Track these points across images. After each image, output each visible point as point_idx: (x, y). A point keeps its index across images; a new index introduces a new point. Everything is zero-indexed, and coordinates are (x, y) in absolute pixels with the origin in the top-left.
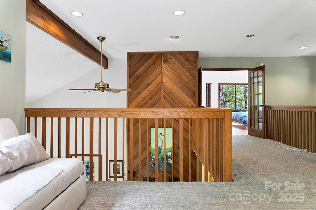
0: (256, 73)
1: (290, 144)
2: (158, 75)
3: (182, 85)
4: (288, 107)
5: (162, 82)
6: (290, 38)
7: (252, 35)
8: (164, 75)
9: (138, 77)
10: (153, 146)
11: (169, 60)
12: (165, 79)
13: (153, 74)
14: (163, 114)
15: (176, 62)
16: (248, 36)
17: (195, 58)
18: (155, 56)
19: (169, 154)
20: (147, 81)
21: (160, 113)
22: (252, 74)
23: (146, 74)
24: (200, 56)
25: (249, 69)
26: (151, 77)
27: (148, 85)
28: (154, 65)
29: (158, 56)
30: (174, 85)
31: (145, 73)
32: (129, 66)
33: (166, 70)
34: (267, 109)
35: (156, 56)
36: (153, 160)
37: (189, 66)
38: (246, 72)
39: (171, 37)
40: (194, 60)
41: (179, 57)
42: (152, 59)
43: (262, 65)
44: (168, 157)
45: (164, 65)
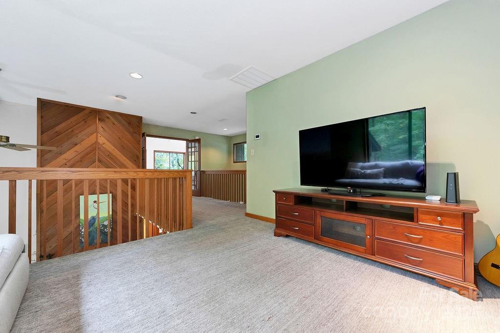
0: (193, 144)
1: (218, 198)
2: (92, 134)
3: (123, 149)
4: (218, 171)
5: (96, 142)
6: (221, 121)
7: (195, 113)
8: (99, 135)
9: (58, 134)
10: (82, 217)
11: (107, 120)
12: (102, 140)
13: (83, 133)
14: (127, 174)
15: (116, 123)
16: (192, 113)
17: (138, 122)
18: (86, 112)
19: (106, 223)
20: (74, 140)
21: (124, 173)
22: (190, 144)
23: (73, 131)
24: (144, 121)
25: (187, 140)
26: (80, 136)
27: (76, 145)
28: (85, 122)
29: (91, 113)
30: (113, 148)
31: (70, 130)
32: (42, 117)
33: (102, 129)
34: (202, 173)
35: (89, 112)
36: (83, 233)
37: (131, 130)
38: (185, 142)
39: (117, 96)
40: (138, 124)
41: (120, 118)
42: (82, 114)
43: (197, 138)
44: (105, 226)
45: (100, 125)
